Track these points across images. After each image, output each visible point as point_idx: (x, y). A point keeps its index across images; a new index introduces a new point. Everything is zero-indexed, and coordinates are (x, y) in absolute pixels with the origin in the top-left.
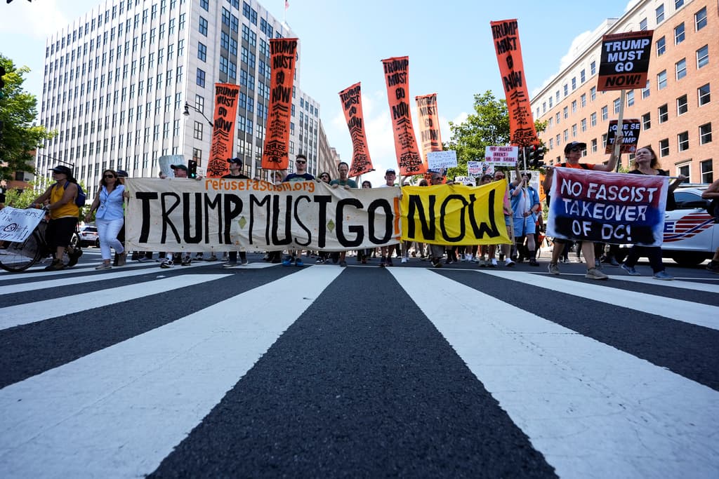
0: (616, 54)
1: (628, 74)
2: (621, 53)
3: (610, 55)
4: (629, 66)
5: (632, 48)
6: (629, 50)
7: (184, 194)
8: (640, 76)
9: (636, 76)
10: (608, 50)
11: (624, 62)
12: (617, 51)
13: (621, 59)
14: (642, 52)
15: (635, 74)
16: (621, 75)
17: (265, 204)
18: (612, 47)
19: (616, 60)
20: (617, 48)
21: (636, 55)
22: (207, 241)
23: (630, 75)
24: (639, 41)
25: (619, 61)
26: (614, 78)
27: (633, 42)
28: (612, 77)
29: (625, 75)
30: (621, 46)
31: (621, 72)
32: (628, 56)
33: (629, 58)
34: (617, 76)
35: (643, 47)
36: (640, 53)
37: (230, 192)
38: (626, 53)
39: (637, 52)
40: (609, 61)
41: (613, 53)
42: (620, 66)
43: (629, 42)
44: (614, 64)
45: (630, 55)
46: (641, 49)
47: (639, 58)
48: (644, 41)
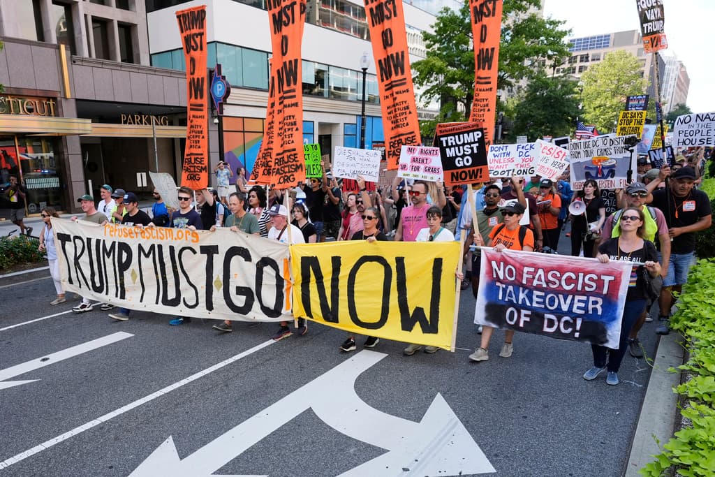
0: (453, 149)
1: (469, 169)
2: (457, 148)
3: (448, 150)
4: (468, 161)
5: (466, 142)
6: (464, 144)
7: (87, 238)
8: (481, 170)
9: (477, 170)
10: (445, 145)
11: (463, 157)
12: (452, 146)
13: (458, 154)
14: (477, 145)
15: (475, 168)
16: (462, 170)
17: (151, 255)
18: (447, 141)
19: (454, 155)
20: (452, 143)
21: (472, 148)
22: (107, 294)
23: (471, 169)
24: (471, 134)
25: (457, 156)
26: (457, 173)
27: (466, 135)
28: (455, 171)
29: (466, 170)
30: (455, 140)
31: (461, 167)
32: (464, 151)
33: (466, 153)
34: (460, 171)
35: (476, 140)
36: (475, 146)
37: (123, 240)
38: (461, 147)
39: (472, 145)
40: (448, 156)
41: (450, 147)
42: (459, 161)
43: (461, 136)
44: (453, 158)
45: (465, 149)
46: (475, 142)
47: (475, 151)
48: (476, 133)
